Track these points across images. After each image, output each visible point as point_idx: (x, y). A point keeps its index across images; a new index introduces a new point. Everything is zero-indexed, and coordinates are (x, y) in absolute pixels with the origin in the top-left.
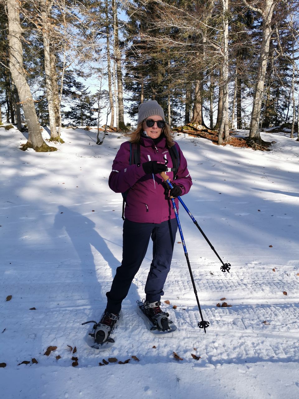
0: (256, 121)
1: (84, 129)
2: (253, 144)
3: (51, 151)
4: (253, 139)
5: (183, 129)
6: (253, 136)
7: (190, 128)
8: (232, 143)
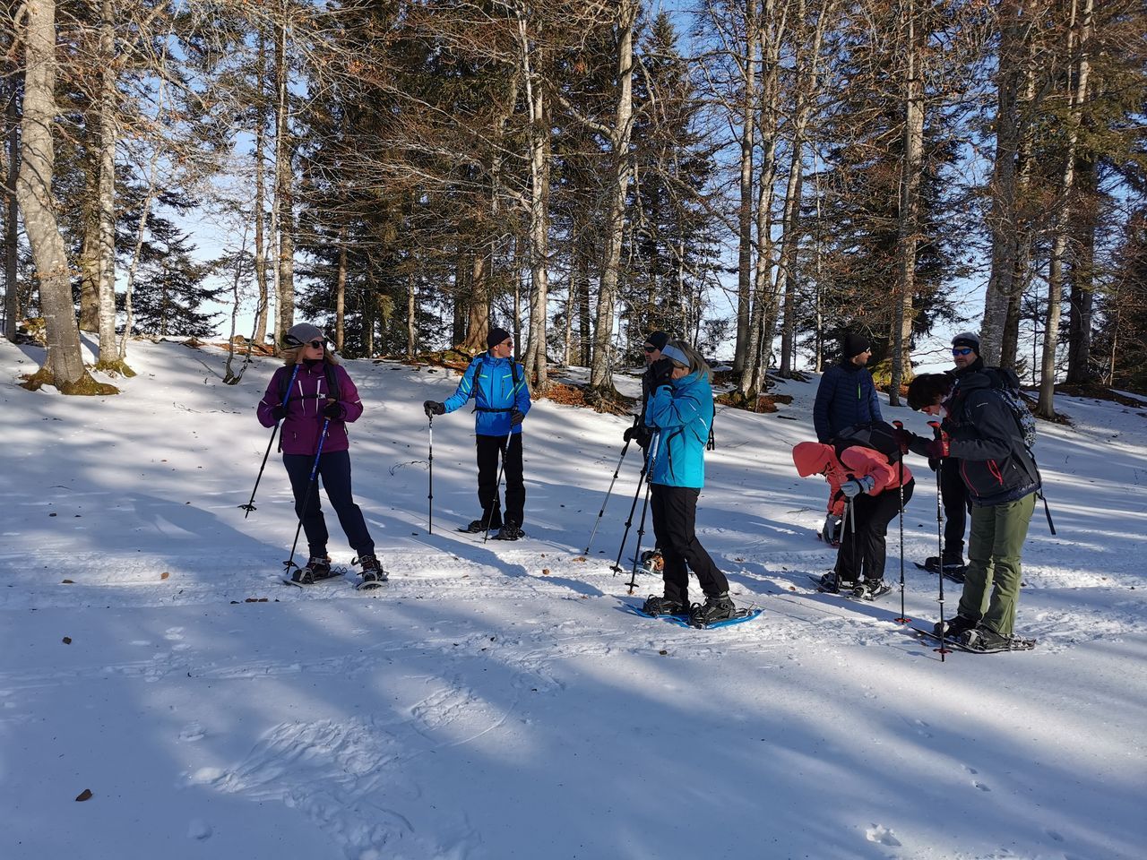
0: (604, 351)
1: (185, 344)
2: (597, 398)
3: (102, 394)
4: (597, 388)
5: (444, 357)
6: (597, 383)
7: (460, 357)
8: (553, 396)
